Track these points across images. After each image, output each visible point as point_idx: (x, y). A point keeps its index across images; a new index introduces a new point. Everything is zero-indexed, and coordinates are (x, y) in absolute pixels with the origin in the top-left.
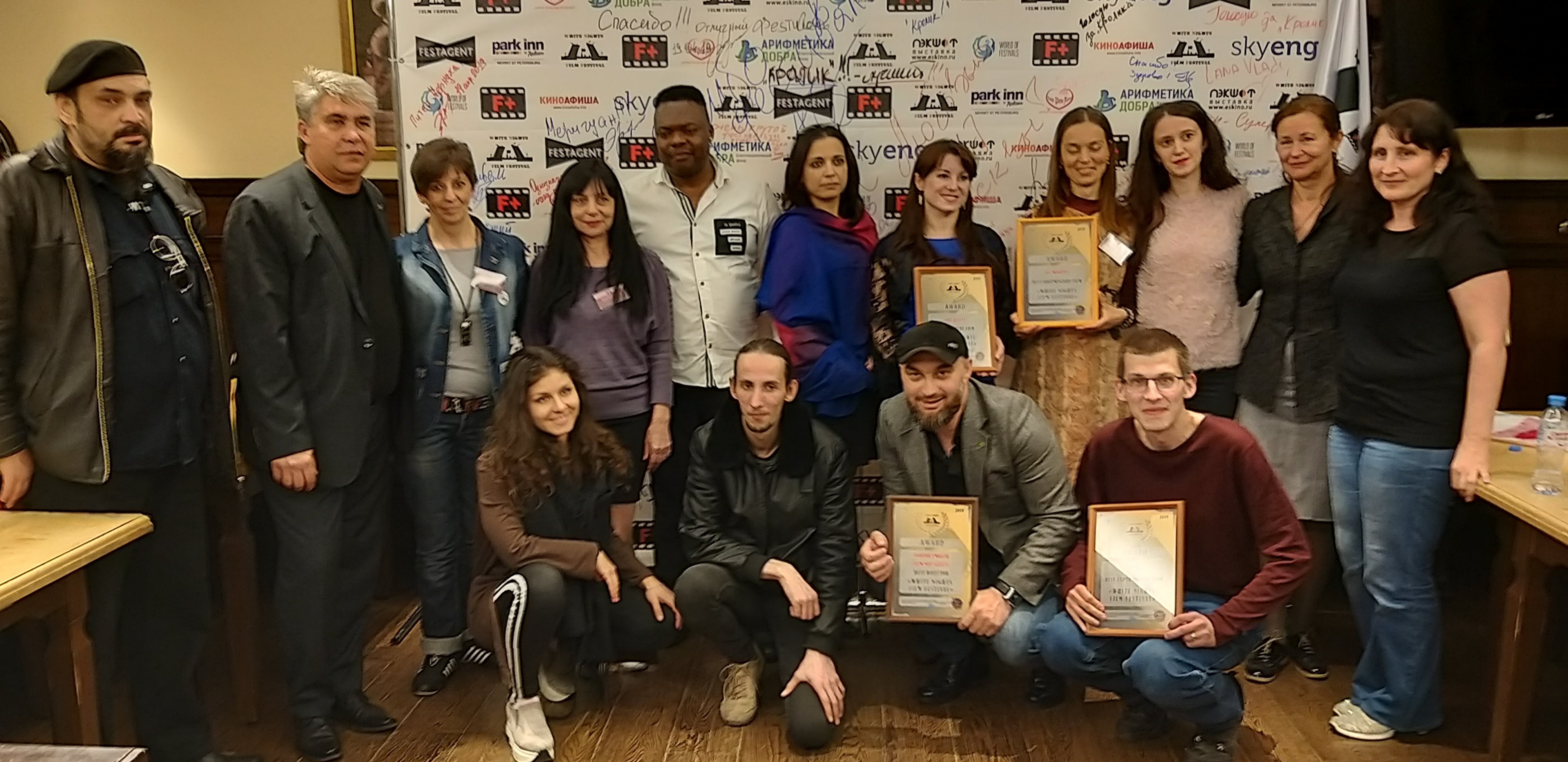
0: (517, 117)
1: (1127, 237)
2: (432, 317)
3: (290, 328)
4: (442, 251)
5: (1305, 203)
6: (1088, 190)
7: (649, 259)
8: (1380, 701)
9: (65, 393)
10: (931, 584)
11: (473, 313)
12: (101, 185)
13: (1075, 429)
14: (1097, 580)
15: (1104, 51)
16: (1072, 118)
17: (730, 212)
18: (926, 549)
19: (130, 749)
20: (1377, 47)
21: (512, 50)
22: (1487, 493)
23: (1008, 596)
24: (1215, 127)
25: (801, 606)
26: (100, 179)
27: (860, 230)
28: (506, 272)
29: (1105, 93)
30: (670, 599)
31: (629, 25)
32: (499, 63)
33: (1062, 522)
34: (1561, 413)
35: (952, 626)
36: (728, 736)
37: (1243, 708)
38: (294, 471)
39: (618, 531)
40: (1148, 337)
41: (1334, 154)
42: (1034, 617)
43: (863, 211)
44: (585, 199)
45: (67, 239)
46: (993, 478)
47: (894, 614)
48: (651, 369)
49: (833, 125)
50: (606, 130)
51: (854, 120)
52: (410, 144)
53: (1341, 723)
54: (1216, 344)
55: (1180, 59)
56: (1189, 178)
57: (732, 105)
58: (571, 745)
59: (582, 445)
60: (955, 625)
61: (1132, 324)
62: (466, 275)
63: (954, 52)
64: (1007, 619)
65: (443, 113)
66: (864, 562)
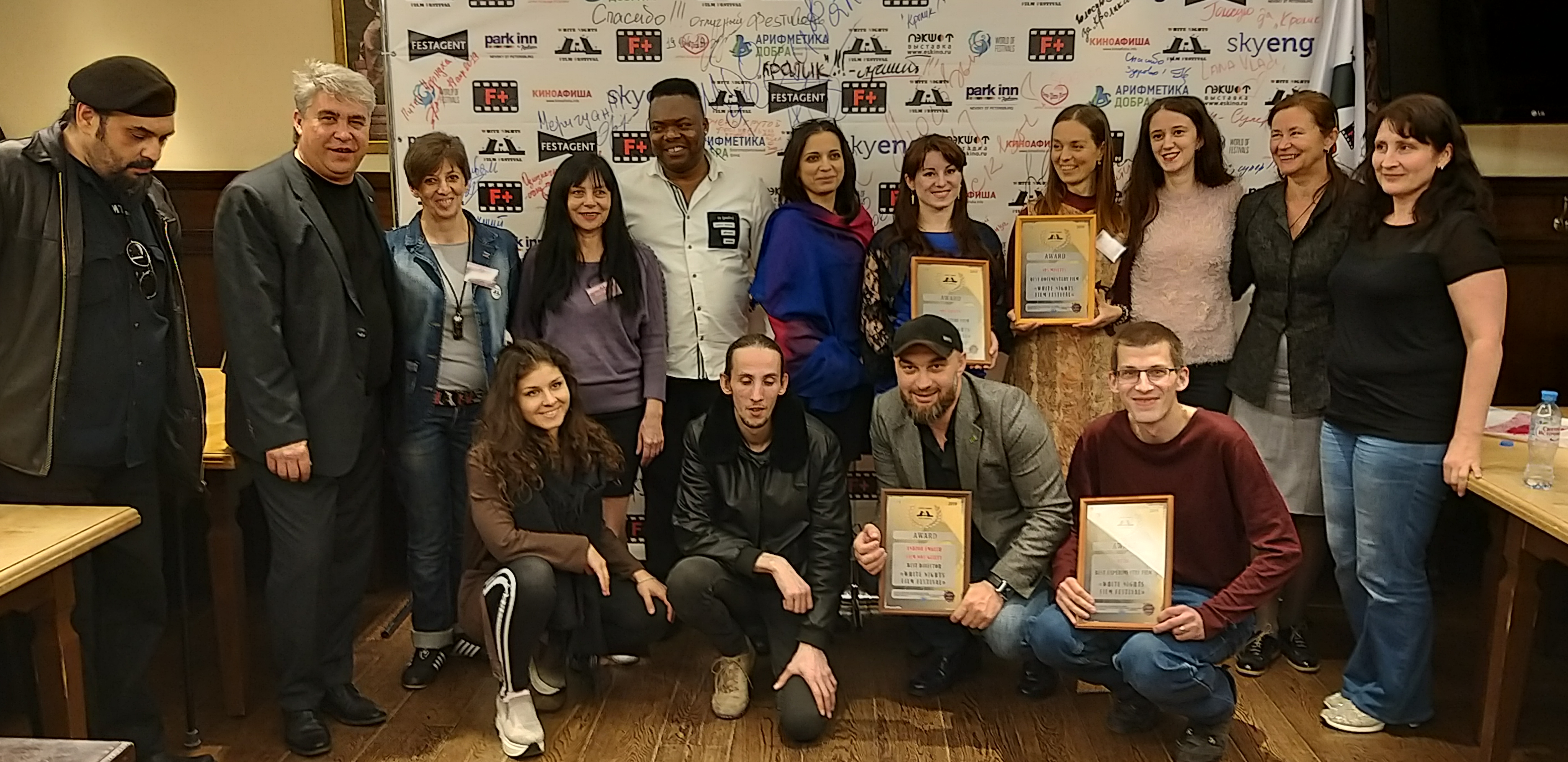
0: (510, 111)
2: (424, 311)
3: (283, 318)
4: (436, 246)
5: (1299, 200)
6: (1079, 187)
7: (641, 252)
8: (1370, 693)
10: (923, 577)
11: (465, 307)
13: (1068, 425)
14: (1088, 573)
15: (1101, 47)
16: (1067, 115)
17: (722, 206)
18: (920, 542)
20: (1372, 44)
21: (505, 43)
22: (1478, 486)
23: (1000, 589)
25: (794, 600)
27: (856, 227)
28: (499, 266)
29: (1100, 88)
30: (661, 592)
31: (623, 19)
32: (492, 57)
33: (1052, 515)
35: (944, 619)
36: (720, 728)
37: (1236, 702)
38: (289, 462)
39: (609, 525)
40: (1142, 331)
42: (1026, 609)
43: (859, 206)
44: (582, 192)
45: (46, 234)
46: (986, 471)
47: (886, 607)
48: (643, 363)
49: (828, 119)
50: (598, 123)
51: (848, 115)
52: (402, 137)
53: (1331, 716)
54: (1209, 339)
56: (1183, 173)
57: (726, 100)
58: (562, 738)
59: (572, 439)
60: (948, 617)
61: (1126, 321)
62: (461, 270)
63: (950, 47)
64: (998, 613)
65: (435, 106)
66: (857, 555)
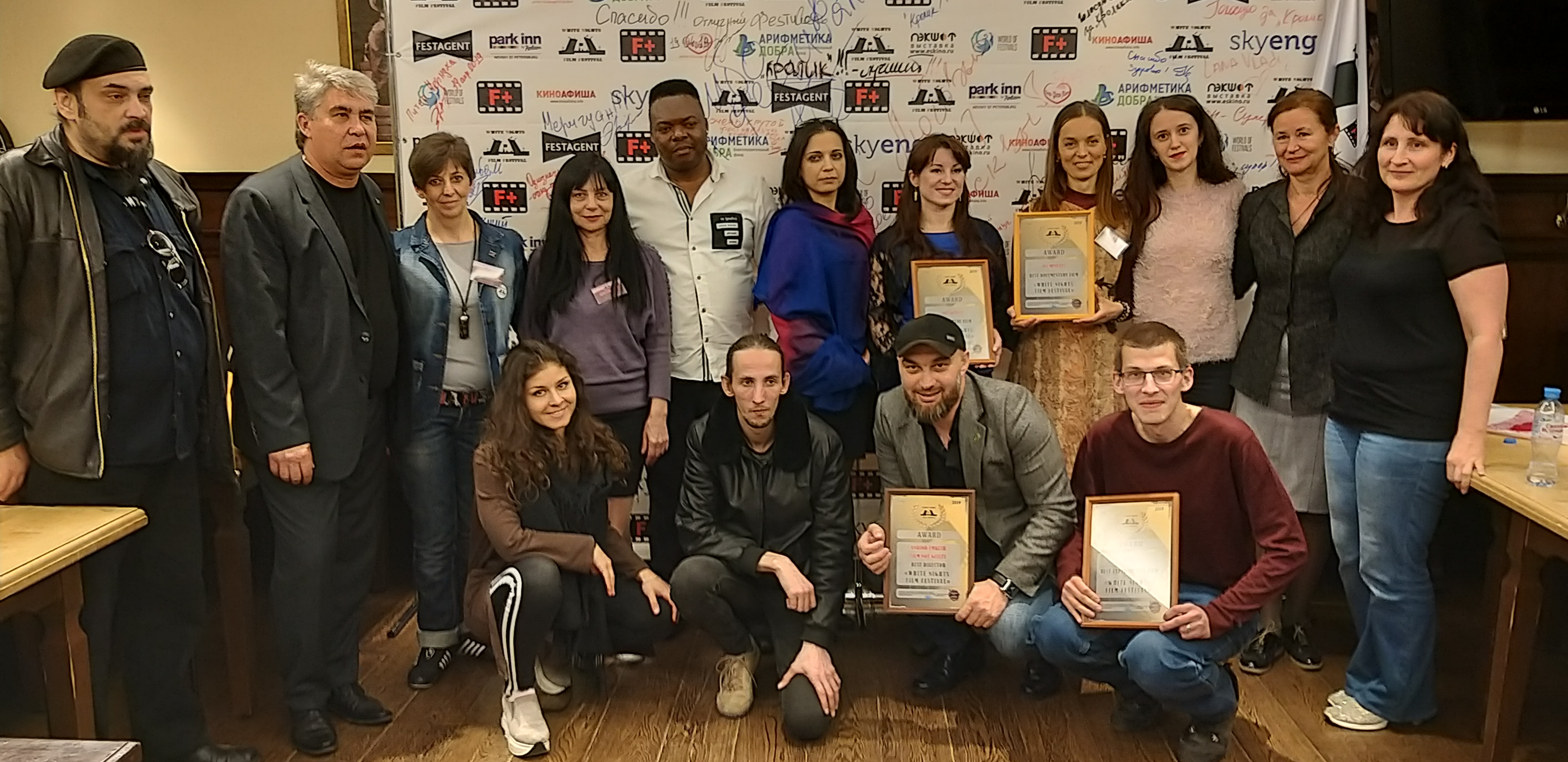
0: (514, 112)
1: (1123, 231)
2: (430, 311)
3: (287, 322)
4: (440, 245)
5: (1302, 197)
6: (1085, 184)
7: (647, 253)
9: (61, 387)
10: (928, 576)
11: (471, 306)
12: (98, 180)
13: (1071, 422)
15: (1103, 45)
16: (1070, 112)
17: (725, 207)
18: (924, 541)
19: (124, 743)
20: (1375, 42)
21: (509, 44)
22: (1482, 485)
23: (1005, 588)
24: (1212, 121)
25: (797, 599)
26: (96, 175)
27: (856, 225)
28: (505, 265)
29: (1103, 88)
30: (666, 593)
31: (626, 19)
32: (495, 57)
33: (1058, 513)
34: (1556, 405)
35: (950, 618)
36: (725, 727)
37: (1238, 699)
38: (291, 465)
39: (614, 525)
40: (1146, 331)
41: (1330, 149)
42: (1031, 608)
43: (861, 205)
44: (584, 195)
45: (63, 235)
46: (990, 468)
47: (892, 607)
48: (648, 362)
49: (831, 119)
50: (603, 124)
51: (852, 115)
52: (406, 138)
53: (1335, 713)
54: (1213, 338)
55: (1178, 54)
56: (1186, 171)
57: (729, 100)
58: (567, 737)
59: (579, 439)
60: (952, 617)
61: (1128, 318)
62: (466, 269)
63: (952, 45)
64: (1003, 611)
65: (439, 107)
66: (861, 554)
